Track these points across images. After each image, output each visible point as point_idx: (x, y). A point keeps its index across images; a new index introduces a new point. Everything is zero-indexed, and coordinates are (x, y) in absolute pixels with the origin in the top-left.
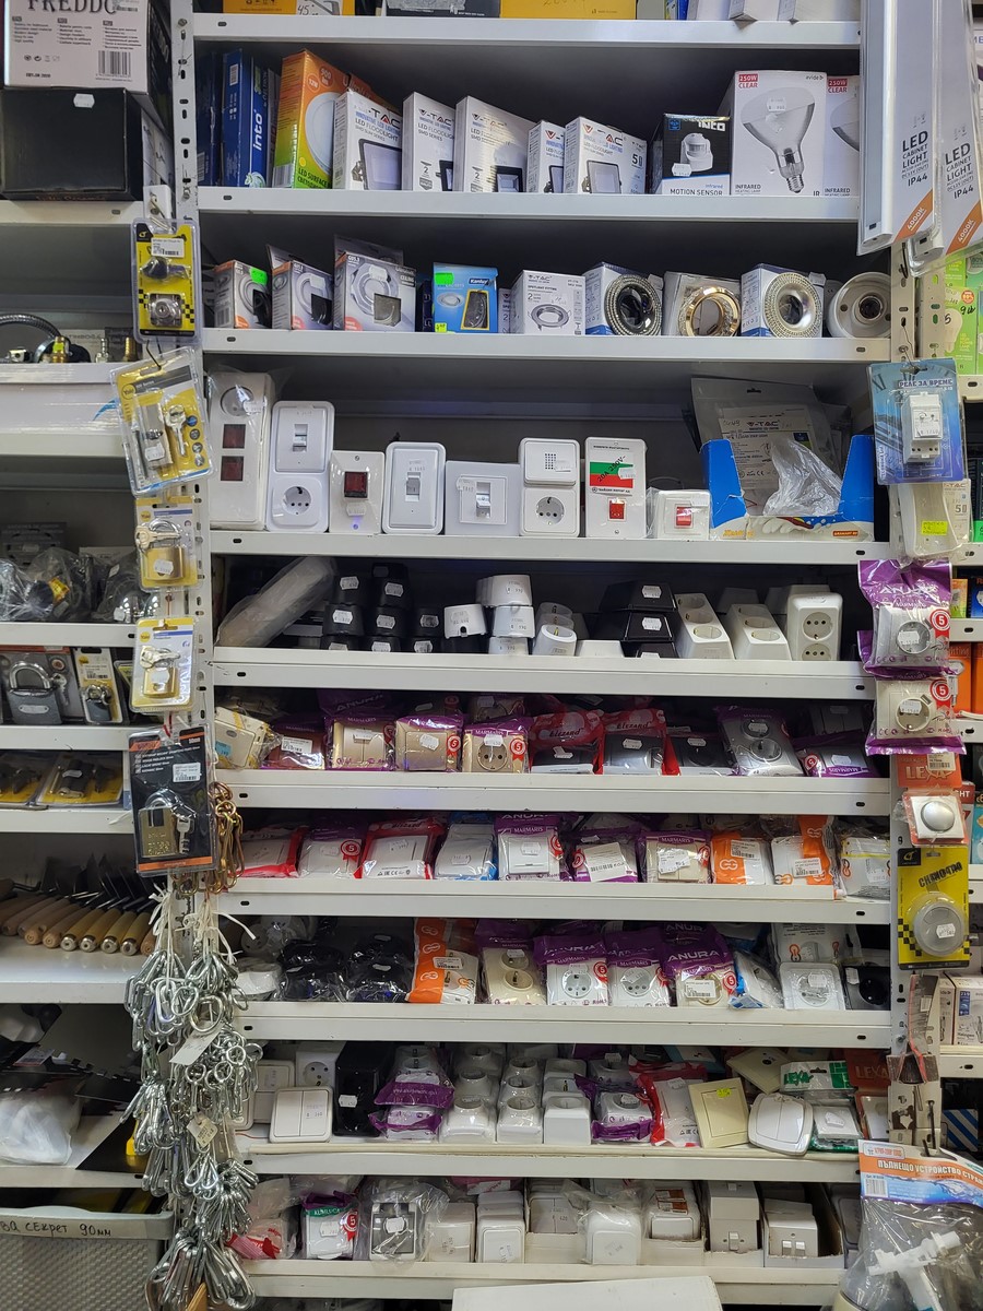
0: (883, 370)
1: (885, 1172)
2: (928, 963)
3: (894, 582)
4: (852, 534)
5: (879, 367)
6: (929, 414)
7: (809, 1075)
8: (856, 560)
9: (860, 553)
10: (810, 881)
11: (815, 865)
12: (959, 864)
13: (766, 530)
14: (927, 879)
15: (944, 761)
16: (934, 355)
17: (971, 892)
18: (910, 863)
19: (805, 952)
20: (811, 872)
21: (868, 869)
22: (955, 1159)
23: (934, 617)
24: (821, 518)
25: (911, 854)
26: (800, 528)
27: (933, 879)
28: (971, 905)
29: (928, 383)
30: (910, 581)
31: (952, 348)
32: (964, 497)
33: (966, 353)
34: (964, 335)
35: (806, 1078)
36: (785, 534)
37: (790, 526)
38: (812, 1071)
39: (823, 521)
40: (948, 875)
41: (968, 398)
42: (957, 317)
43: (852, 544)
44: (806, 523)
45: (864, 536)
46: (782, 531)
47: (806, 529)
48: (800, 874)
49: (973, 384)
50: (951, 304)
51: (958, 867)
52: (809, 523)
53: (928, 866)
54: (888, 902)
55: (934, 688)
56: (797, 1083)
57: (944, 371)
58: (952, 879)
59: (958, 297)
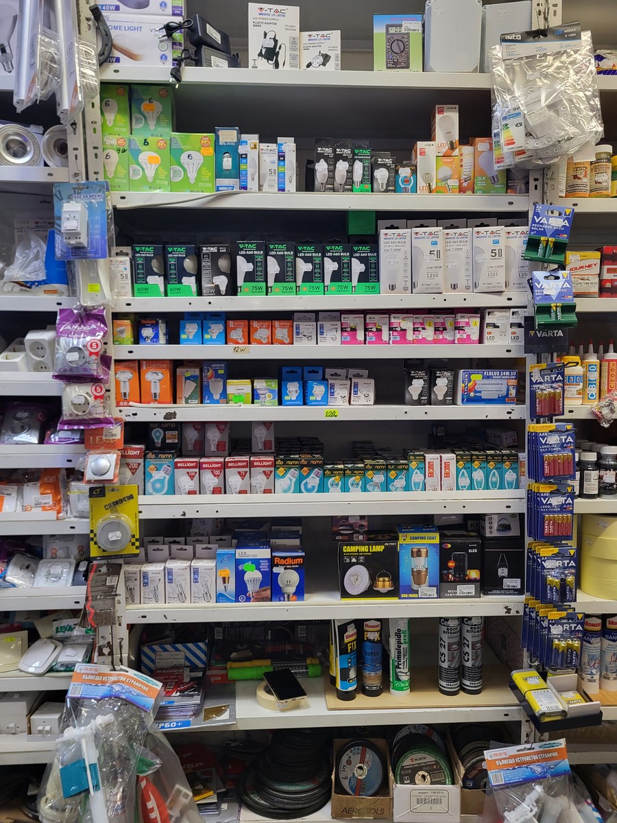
0: (61, 188)
1: (84, 682)
2: (111, 556)
3: (75, 322)
4: (55, 292)
5: (59, 186)
6: (72, 216)
7: (73, 627)
8: (57, 309)
9: (59, 304)
10: (44, 509)
11: (49, 499)
12: (131, 495)
13: (5, 289)
14: (110, 505)
15: (114, 432)
16: (97, 179)
17: (140, 512)
18: (97, 496)
19: (60, 553)
20: (45, 504)
21: (79, 500)
22: (127, 672)
23: (89, 344)
24: (35, 282)
25: (98, 490)
26: (24, 288)
27: (114, 505)
28: (140, 520)
29: (89, 196)
30: (84, 322)
31: (112, 175)
32: (125, 269)
33: (122, 178)
34: (119, 166)
35: (71, 629)
36: (16, 292)
37: (18, 288)
38: (75, 625)
39: (36, 284)
40: (124, 502)
41: (118, 206)
42: (115, 156)
43: (55, 298)
44: (27, 285)
45: (62, 294)
46: (14, 290)
47: (28, 289)
48: (37, 505)
49: (123, 198)
50: (110, 147)
51: (131, 497)
52: (28, 285)
53: (110, 497)
54: (88, 520)
55: (94, 388)
56: (64, 632)
57: (98, 189)
58: (127, 505)
59: (114, 142)
